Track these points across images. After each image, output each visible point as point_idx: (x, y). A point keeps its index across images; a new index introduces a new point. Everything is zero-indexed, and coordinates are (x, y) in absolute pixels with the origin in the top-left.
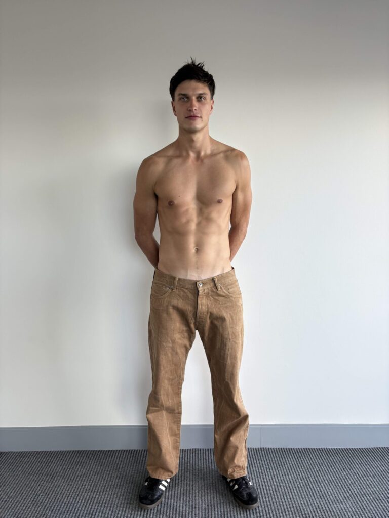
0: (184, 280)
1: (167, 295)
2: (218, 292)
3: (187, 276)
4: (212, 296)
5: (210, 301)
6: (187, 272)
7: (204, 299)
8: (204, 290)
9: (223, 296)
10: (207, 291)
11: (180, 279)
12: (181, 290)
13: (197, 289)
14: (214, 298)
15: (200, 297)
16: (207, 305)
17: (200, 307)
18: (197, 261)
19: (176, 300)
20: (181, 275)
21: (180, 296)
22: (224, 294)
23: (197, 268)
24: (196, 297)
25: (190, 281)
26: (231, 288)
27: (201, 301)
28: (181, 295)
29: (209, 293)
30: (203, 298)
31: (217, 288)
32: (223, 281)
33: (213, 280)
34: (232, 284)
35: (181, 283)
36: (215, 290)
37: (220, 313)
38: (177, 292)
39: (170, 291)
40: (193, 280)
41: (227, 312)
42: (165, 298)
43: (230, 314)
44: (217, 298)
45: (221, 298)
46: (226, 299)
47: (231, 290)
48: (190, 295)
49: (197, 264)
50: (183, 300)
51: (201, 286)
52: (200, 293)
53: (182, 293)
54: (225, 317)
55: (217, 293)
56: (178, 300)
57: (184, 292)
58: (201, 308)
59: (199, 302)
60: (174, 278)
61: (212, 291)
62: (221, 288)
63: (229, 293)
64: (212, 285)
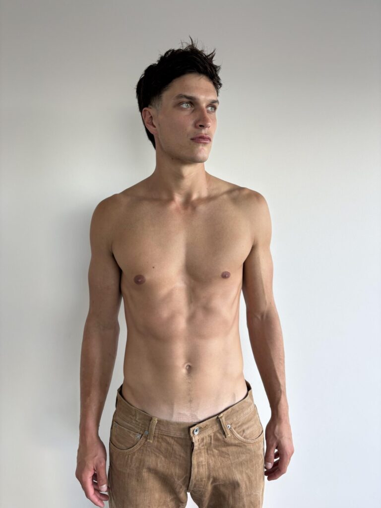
0: (168, 423)
1: (137, 447)
2: (227, 439)
3: (172, 415)
4: (216, 447)
5: (214, 456)
6: (172, 409)
7: (203, 454)
8: (203, 439)
9: (235, 445)
10: (207, 440)
11: (159, 421)
12: (162, 438)
13: (191, 439)
14: (219, 450)
15: (195, 453)
16: (209, 464)
17: (196, 470)
18: (190, 390)
19: (154, 458)
20: (161, 413)
21: (160, 450)
22: (237, 442)
23: (190, 401)
24: (189, 451)
25: (178, 424)
26: (248, 428)
27: (198, 458)
28: (163, 449)
29: (211, 443)
30: (200, 452)
31: (224, 433)
32: (235, 419)
33: (217, 418)
34: (249, 420)
35: (162, 428)
36: (220, 436)
37: (230, 477)
38: (156, 443)
39: (143, 440)
40: (184, 423)
41: (241, 473)
42: (134, 454)
43: (247, 474)
44: (224, 449)
45: (232, 449)
46: (240, 449)
47: (248, 432)
48: (177, 448)
49: (189, 395)
50: (166, 457)
51: (196, 433)
52: (196, 445)
53: (164, 444)
54: (239, 481)
55: (225, 442)
56: (157, 457)
57: (168, 443)
58: (198, 471)
59: (194, 462)
60: (151, 419)
61: (217, 439)
62: (231, 432)
63: (245, 438)
64: (216, 428)
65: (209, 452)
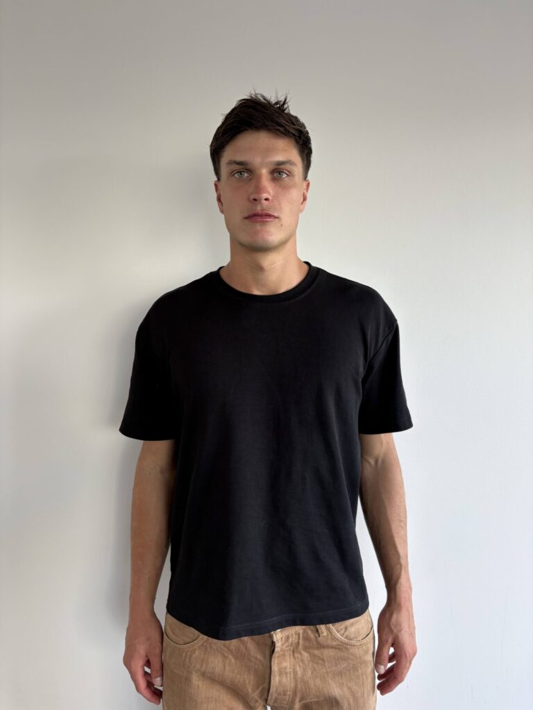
1: (199, 642)
2: (321, 639)
4: (305, 649)
5: (302, 661)
13: (271, 636)
26: (352, 624)
27: (280, 662)
31: (317, 631)
36: (311, 634)
45: (328, 653)
46: (339, 653)
47: (351, 630)
61: (307, 639)
62: (328, 629)
65: (296, 655)
